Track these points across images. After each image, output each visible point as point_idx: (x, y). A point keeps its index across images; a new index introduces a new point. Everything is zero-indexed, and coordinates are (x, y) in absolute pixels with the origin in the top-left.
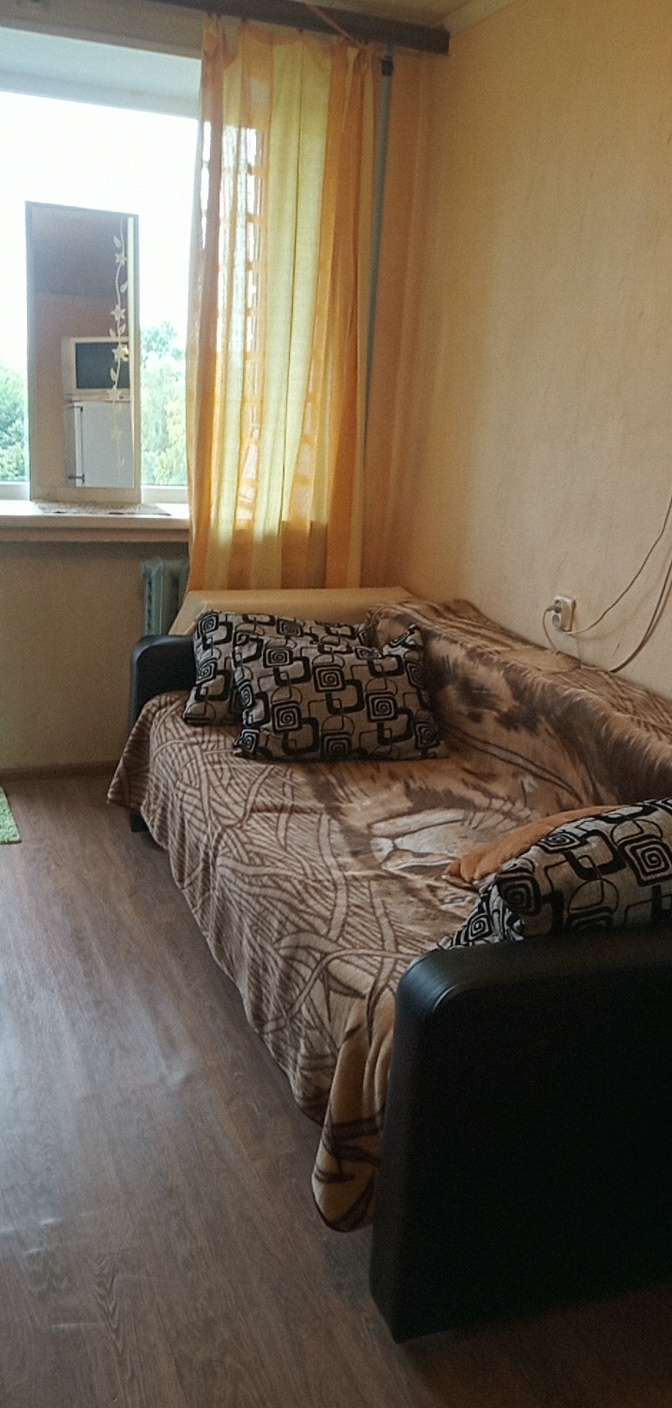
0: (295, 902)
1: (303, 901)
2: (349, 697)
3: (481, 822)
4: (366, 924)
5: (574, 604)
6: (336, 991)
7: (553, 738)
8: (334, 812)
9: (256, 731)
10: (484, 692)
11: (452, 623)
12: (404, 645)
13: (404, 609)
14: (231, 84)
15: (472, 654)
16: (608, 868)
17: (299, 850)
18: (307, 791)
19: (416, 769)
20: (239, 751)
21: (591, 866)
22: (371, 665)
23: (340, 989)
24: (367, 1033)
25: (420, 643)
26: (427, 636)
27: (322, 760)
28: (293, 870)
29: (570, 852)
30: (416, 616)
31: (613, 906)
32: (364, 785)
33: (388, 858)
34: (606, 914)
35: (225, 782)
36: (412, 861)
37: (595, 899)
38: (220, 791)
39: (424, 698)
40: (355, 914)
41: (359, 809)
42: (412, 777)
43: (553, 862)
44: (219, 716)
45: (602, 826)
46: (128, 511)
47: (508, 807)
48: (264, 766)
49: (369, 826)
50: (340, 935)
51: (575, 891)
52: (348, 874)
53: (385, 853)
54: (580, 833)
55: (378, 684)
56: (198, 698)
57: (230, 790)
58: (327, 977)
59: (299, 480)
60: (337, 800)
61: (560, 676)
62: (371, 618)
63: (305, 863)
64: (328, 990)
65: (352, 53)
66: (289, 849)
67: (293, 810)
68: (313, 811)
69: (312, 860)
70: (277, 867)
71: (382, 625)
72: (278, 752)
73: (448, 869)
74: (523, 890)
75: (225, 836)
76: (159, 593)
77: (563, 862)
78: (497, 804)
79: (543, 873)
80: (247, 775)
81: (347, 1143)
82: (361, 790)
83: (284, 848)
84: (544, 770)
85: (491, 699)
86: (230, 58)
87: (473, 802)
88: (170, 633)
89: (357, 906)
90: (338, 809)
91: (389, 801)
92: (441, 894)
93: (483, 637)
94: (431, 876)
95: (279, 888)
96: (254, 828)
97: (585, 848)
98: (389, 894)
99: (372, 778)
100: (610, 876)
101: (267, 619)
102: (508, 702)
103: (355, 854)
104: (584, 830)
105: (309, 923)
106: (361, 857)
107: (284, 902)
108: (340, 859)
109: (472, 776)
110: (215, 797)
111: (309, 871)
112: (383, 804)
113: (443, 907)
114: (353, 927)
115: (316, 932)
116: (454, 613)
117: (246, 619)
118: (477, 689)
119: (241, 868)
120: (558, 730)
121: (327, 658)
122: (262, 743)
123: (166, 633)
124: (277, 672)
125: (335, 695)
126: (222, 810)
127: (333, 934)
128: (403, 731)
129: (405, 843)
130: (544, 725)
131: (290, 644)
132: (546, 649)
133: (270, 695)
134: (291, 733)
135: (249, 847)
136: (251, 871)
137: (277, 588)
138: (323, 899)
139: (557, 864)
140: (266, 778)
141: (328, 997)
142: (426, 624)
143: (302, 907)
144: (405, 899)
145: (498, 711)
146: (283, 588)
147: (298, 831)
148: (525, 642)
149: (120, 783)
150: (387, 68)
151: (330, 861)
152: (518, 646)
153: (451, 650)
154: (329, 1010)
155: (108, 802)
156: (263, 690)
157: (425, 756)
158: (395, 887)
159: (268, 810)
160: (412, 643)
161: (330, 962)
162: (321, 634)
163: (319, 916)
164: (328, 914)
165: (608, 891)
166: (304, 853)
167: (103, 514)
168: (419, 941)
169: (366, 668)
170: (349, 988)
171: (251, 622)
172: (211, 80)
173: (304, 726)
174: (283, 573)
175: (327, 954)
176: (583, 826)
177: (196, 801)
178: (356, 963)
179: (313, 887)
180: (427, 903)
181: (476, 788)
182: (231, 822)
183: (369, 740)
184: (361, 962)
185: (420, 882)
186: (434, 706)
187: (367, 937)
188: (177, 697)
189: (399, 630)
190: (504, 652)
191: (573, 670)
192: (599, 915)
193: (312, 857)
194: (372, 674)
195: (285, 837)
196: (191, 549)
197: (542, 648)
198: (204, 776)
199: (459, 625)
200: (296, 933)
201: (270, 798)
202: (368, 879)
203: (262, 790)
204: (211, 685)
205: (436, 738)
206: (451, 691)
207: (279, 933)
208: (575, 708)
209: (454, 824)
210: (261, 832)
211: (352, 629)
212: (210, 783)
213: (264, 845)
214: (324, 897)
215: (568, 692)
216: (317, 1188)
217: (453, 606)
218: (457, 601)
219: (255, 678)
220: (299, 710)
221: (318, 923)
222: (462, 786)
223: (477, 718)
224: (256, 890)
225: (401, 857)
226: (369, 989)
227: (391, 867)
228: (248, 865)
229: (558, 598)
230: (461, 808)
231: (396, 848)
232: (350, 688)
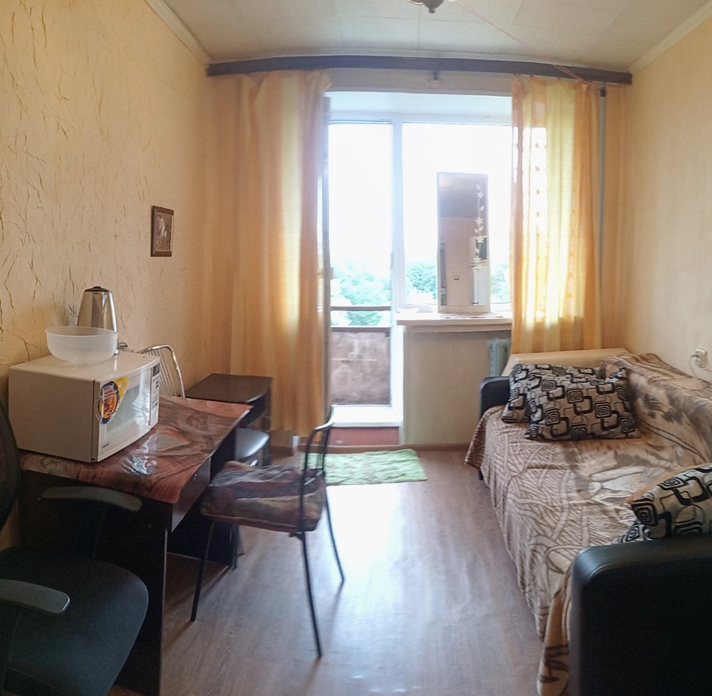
0: (538, 518)
1: (542, 518)
2: (585, 405)
3: (652, 473)
4: (575, 531)
5: (706, 353)
6: (552, 570)
7: (689, 425)
8: (573, 468)
9: (537, 425)
10: (655, 401)
11: (643, 365)
12: (617, 377)
13: (619, 359)
14: (526, 107)
15: (651, 381)
16: (698, 499)
17: (547, 489)
18: (562, 457)
19: (621, 443)
20: (528, 436)
21: (688, 497)
22: (597, 388)
23: (554, 568)
24: (563, 594)
25: (625, 376)
26: (629, 372)
27: (572, 439)
28: (542, 501)
29: (677, 490)
30: (625, 362)
31: (701, 521)
32: (593, 453)
33: (597, 493)
34: (699, 526)
35: (517, 452)
36: (609, 495)
37: (690, 517)
38: (514, 457)
39: (626, 405)
40: (570, 525)
41: (588, 466)
42: (619, 448)
43: (666, 495)
44: (520, 418)
45: (699, 474)
46: (482, 316)
47: (668, 464)
48: (539, 444)
49: (591, 476)
50: (558, 537)
51: (678, 512)
52: (571, 502)
53: (595, 491)
54: (685, 478)
55: (601, 398)
56: (510, 408)
57: (519, 457)
58: (548, 561)
59: (568, 296)
60: (577, 461)
61: (696, 392)
62: (603, 364)
63: (549, 497)
64: (548, 568)
65: (584, 87)
66: (542, 489)
67: (551, 467)
68: (562, 468)
69: (553, 495)
70: (533, 499)
71: (608, 367)
72: (548, 436)
73: (627, 499)
74: (646, 511)
75: (512, 482)
76: (496, 356)
77: (671, 495)
78: (663, 463)
79: (659, 502)
80: (530, 449)
81: (554, 659)
82: (591, 456)
83: (539, 489)
84: (686, 443)
85: (658, 405)
86: (525, 94)
87: (649, 462)
88: (503, 375)
89: (572, 521)
90: (576, 466)
91: (604, 461)
92: (621, 513)
93: (659, 372)
94: (619, 503)
95: (532, 511)
96: (526, 478)
97: (686, 487)
98: (592, 513)
99: (598, 448)
100: (699, 503)
101: (547, 367)
102: (667, 408)
103: (579, 491)
104: (687, 476)
105: (544, 531)
106: (582, 493)
107: (534, 520)
108: (570, 495)
109: (651, 448)
110: (510, 460)
111: (550, 501)
112: (601, 463)
113: (621, 521)
114: (566, 533)
115: (546, 536)
116: (646, 360)
117: (536, 367)
118: (652, 400)
119: (517, 500)
120: (692, 421)
121: (574, 386)
122: (540, 432)
123: (500, 376)
124: (548, 394)
125: (578, 404)
126: (513, 468)
127: (554, 537)
128: (615, 424)
129: (608, 485)
130: (685, 419)
131: (556, 379)
132: (693, 377)
133: (544, 405)
134: (555, 426)
135: (521, 488)
136: (521, 501)
137: (558, 351)
138: (554, 516)
139: (669, 496)
140: (540, 450)
141: (548, 571)
142: (629, 366)
143: (541, 521)
144: (601, 516)
145: (663, 411)
146: (561, 350)
147: (550, 479)
148: (681, 374)
149: (471, 453)
150: (603, 93)
151: (564, 495)
152: (677, 376)
153: (639, 380)
154: (548, 580)
155: (465, 464)
156: (541, 403)
157: (627, 437)
158: (596, 509)
159: (537, 468)
160: (620, 376)
161: (550, 552)
162: (576, 373)
163: (549, 526)
164: (553, 525)
165: (698, 511)
166: (550, 491)
167: (468, 318)
168: (603, 541)
169: (595, 390)
170: (557, 568)
171: (538, 368)
172: (517, 106)
173: (562, 421)
174: (562, 342)
175: (549, 548)
176: (688, 475)
177: (501, 463)
178: (563, 553)
179: (549, 510)
180: (612, 518)
181: (653, 454)
182: (516, 474)
183: (597, 429)
184: (565, 553)
185: (611, 506)
186: (632, 410)
187: (573, 538)
188: (501, 408)
189: (616, 369)
190: (668, 379)
191: (705, 388)
192: (693, 526)
193: (553, 493)
194: (598, 393)
195: (542, 483)
196: (513, 333)
197: (690, 377)
198: (507, 449)
199: (647, 366)
200: (537, 536)
201: (539, 461)
202: (582, 505)
203: (536, 457)
204: (515, 401)
205: (632, 427)
206: (640, 401)
207: (531, 536)
208: (700, 409)
209: (636, 474)
210: (530, 480)
211: (593, 370)
212: (509, 453)
213: (529, 487)
214: (555, 515)
215: (697, 400)
216: (539, 685)
217: (646, 357)
218: (649, 354)
219: (537, 397)
220: (559, 413)
221: (548, 530)
222: (645, 453)
223: (653, 416)
224: (522, 512)
225: (603, 493)
226: (567, 569)
227: (597, 499)
228: (520, 498)
229: (698, 350)
230: (643, 465)
231: (602, 488)
232: (586, 400)
